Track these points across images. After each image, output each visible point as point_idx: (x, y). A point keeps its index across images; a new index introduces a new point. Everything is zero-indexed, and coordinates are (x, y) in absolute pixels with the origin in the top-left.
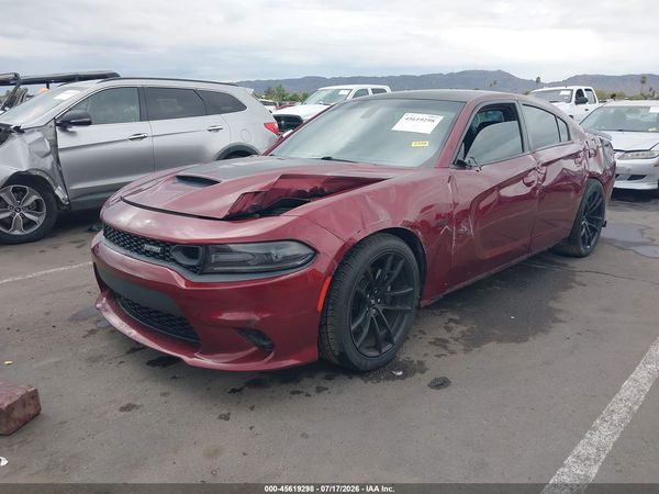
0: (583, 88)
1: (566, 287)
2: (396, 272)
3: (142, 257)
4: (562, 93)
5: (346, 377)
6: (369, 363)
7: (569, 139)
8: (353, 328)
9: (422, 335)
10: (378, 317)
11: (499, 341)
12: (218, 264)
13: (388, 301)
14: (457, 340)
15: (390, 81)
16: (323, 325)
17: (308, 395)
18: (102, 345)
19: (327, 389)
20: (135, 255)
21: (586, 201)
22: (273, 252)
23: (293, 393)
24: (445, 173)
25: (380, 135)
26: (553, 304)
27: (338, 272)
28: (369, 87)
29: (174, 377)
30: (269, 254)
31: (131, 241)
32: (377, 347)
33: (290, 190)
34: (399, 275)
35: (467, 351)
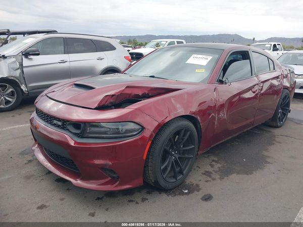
0: (276, 43)
1: (271, 144)
2: (186, 138)
3: (52, 127)
4: (267, 46)
5: (158, 193)
6: (170, 186)
7: (274, 69)
8: (162, 168)
9: (198, 169)
10: (176, 161)
11: (238, 173)
12: (90, 133)
13: (181, 152)
14: (216, 172)
15: (185, 38)
16: (146, 166)
17: (137, 203)
18: (34, 169)
19: (147, 199)
20: (49, 125)
21: (281, 100)
22: (120, 127)
23: (130, 201)
24: (213, 86)
25: (179, 65)
26: (265, 153)
27: (155, 138)
28: (175, 40)
29: (68, 189)
30: (118, 129)
31: (48, 118)
32: (175, 177)
33: (130, 94)
34: (188, 139)
35: (221, 179)
